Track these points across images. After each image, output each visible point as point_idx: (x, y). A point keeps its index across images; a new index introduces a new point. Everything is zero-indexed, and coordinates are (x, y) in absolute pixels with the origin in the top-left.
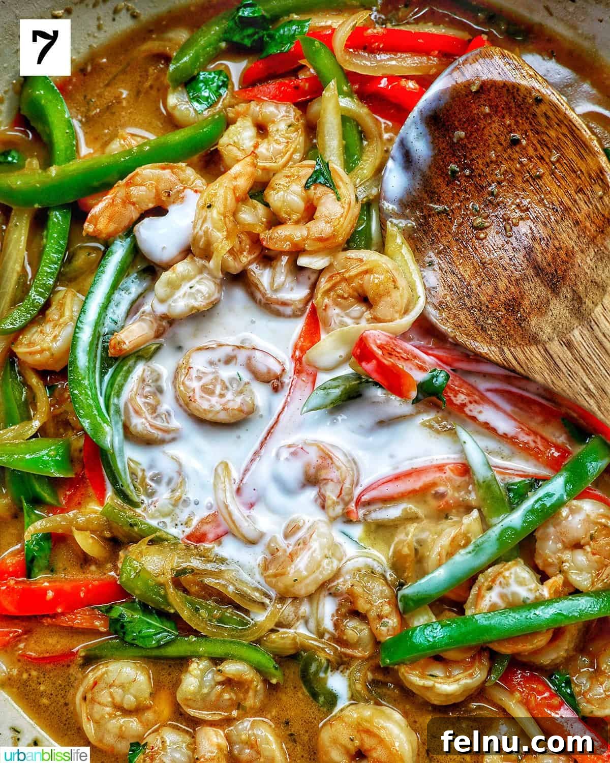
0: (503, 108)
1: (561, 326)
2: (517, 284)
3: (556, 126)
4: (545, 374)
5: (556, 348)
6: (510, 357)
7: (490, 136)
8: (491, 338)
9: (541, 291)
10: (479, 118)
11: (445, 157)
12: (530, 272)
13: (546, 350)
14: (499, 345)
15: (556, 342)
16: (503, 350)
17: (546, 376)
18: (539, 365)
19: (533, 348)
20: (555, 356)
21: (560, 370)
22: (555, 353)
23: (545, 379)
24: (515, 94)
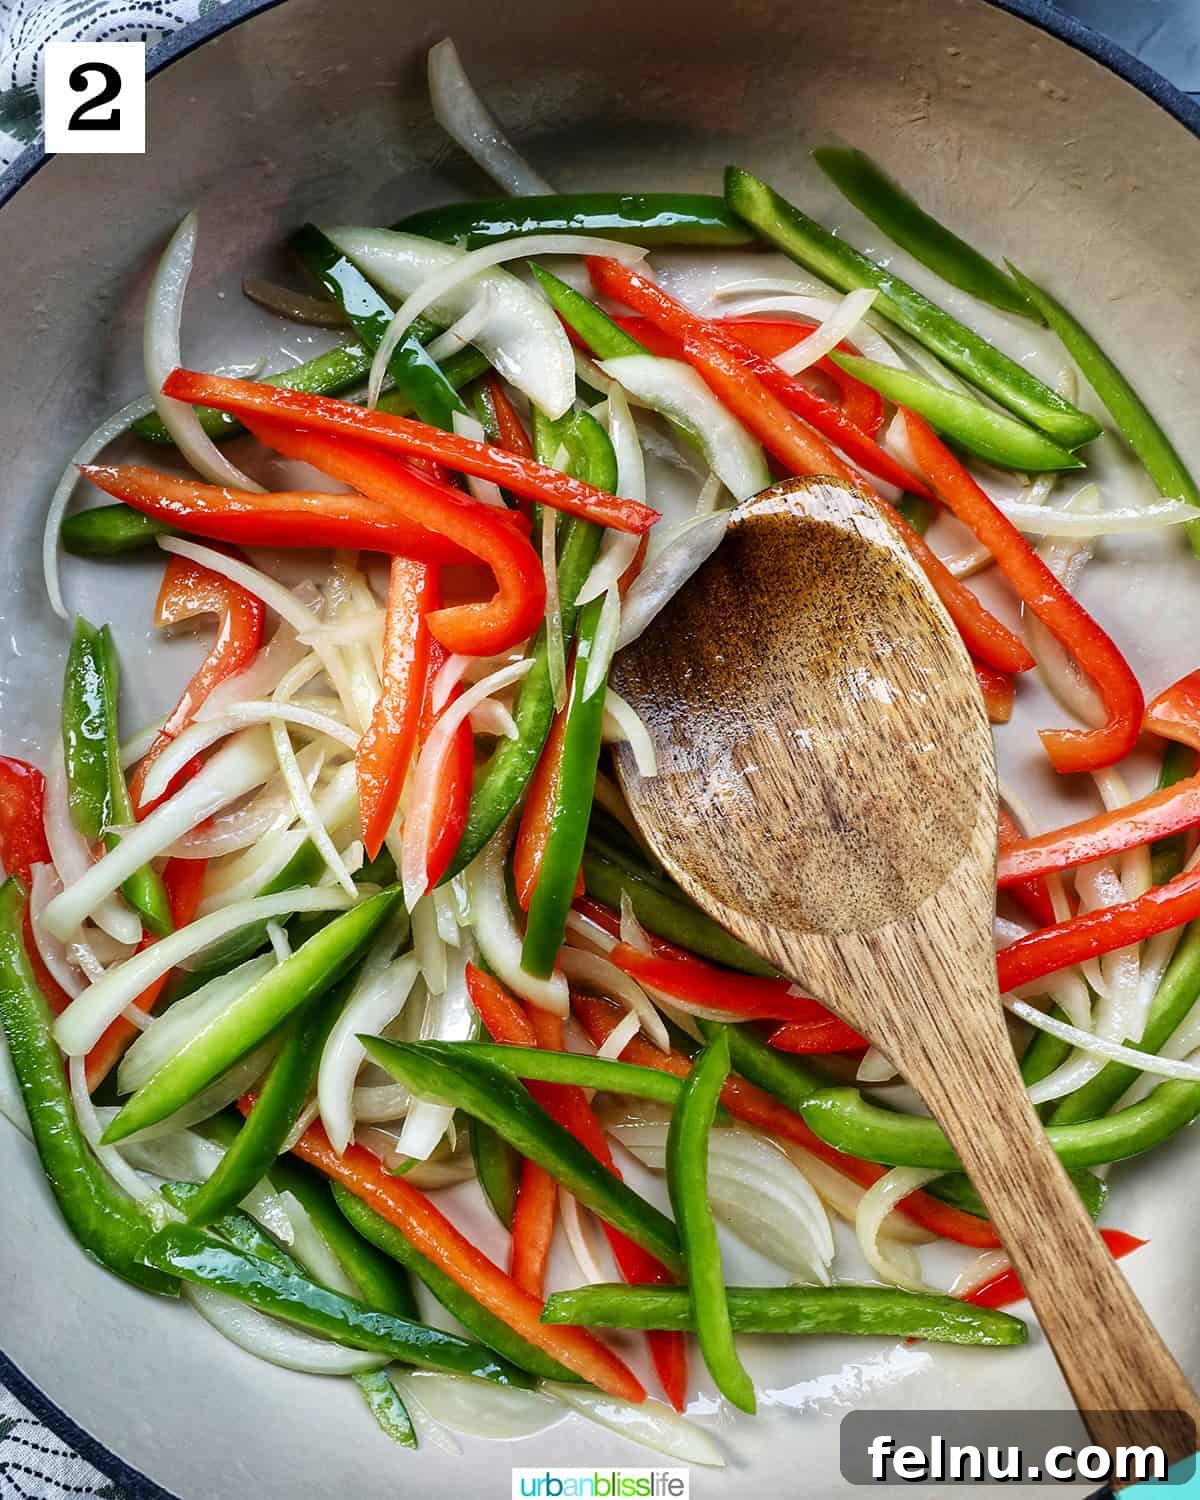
0: (836, 571)
1: (864, 915)
2: (802, 835)
3: (912, 618)
4: (828, 982)
5: (852, 946)
6: (778, 945)
7: (806, 606)
8: (751, 908)
9: (839, 853)
10: (797, 574)
11: (730, 617)
12: (824, 821)
13: (836, 947)
14: (763, 921)
15: (853, 938)
16: (768, 931)
17: (830, 988)
18: (822, 967)
19: (817, 938)
20: (848, 959)
21: (853, 981)
22: (850, 953)
23: (827, 992)
24: (861, 555)
